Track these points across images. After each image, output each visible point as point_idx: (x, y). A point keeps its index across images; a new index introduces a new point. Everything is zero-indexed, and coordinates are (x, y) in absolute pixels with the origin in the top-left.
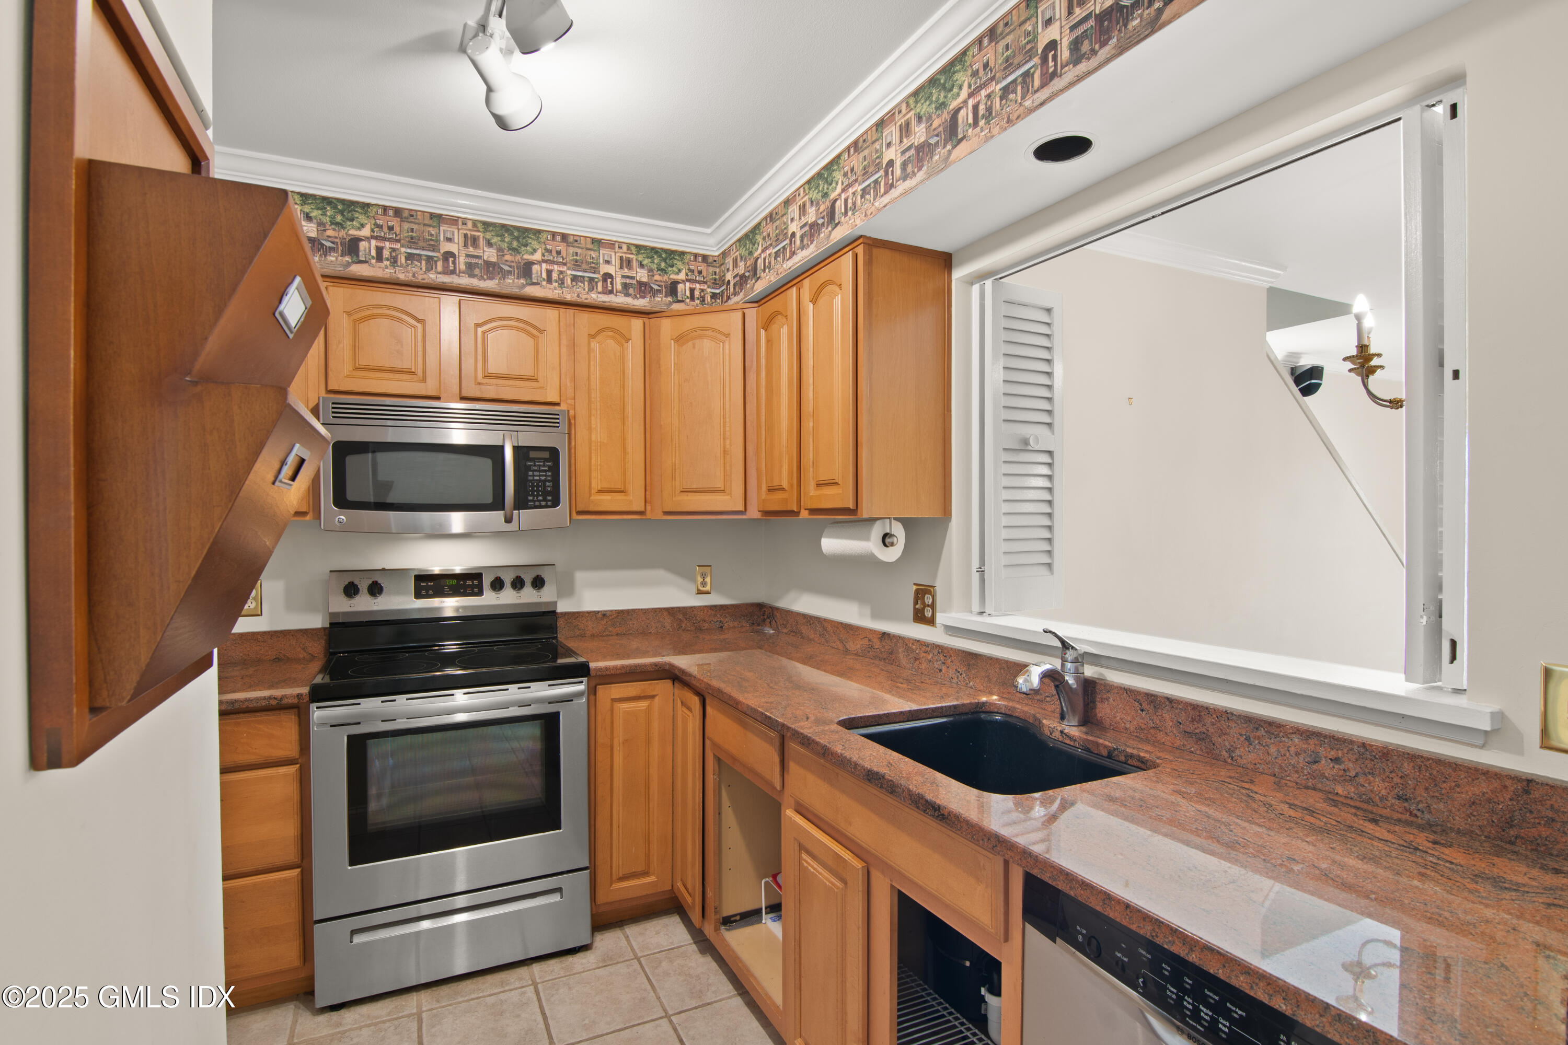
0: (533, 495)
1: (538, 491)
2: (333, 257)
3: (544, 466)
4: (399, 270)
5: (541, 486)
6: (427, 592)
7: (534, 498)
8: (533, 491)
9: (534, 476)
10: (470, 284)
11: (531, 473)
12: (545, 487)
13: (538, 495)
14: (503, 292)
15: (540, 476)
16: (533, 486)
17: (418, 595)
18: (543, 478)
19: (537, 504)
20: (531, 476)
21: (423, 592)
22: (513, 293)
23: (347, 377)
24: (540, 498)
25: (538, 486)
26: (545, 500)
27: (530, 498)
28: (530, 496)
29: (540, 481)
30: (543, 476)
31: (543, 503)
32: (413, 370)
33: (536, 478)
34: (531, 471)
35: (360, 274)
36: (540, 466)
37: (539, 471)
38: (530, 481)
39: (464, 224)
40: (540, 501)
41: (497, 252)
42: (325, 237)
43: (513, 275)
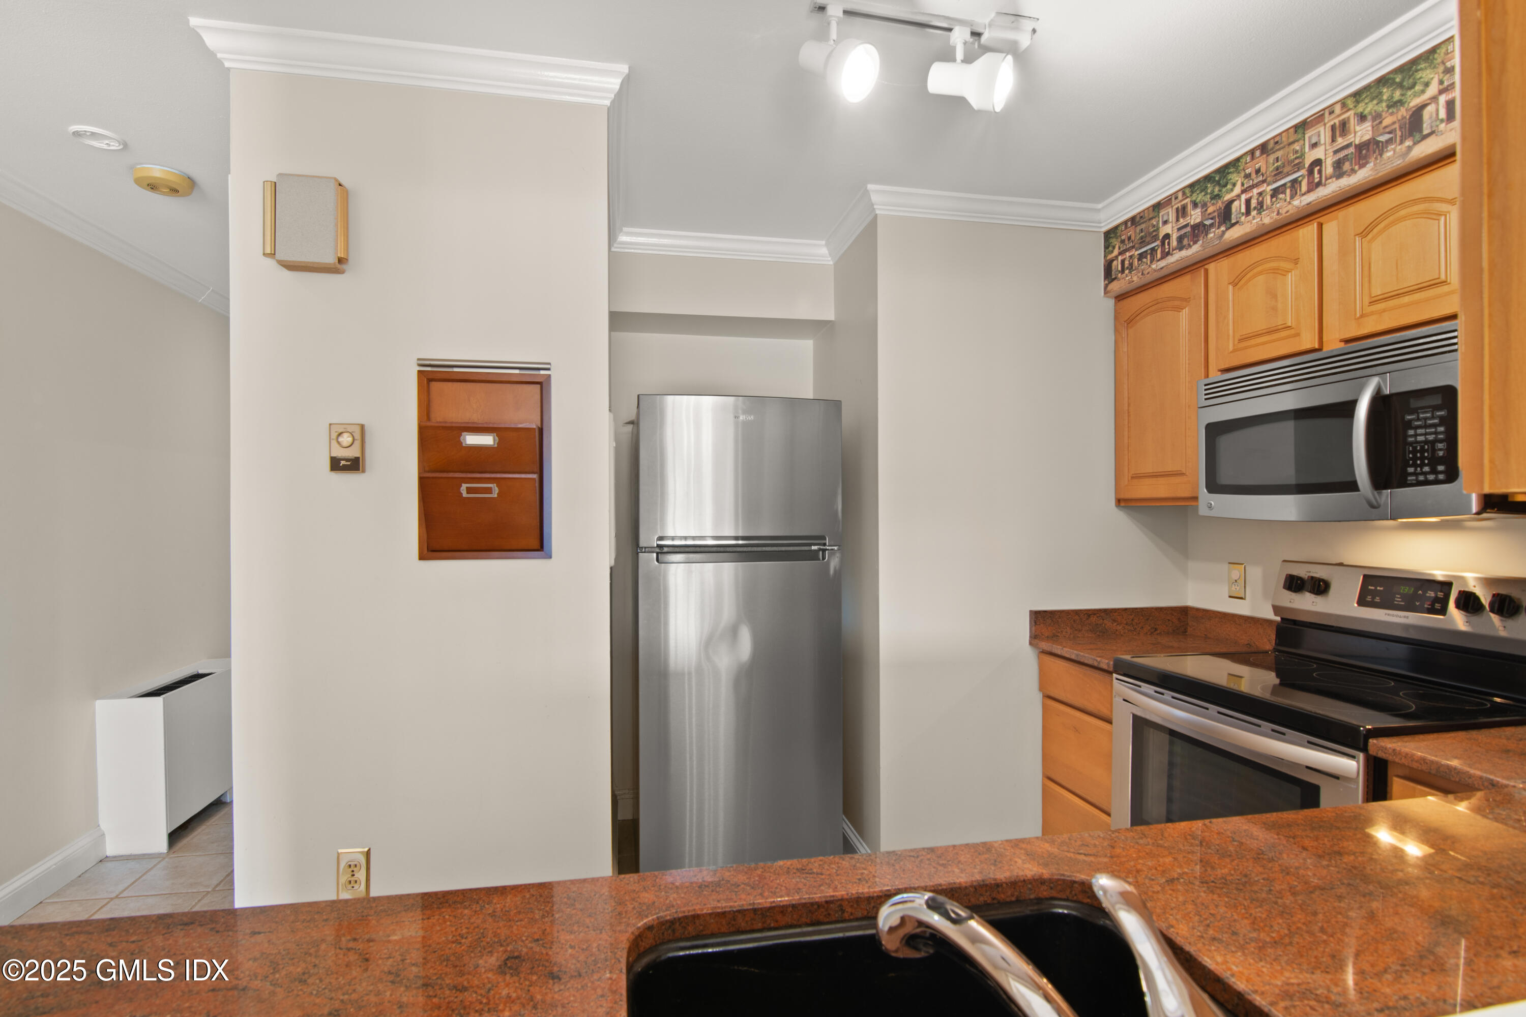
0: (1415, 465)
1: (1422, 458)
2: (1212, 233)
3: (1433, 418)
4: (1264, 214)
5: (1427, 451)
6: (1373, 598)
7: (1416, 470)
8: (1415, 459)
9: (1416, 435)
10: (1338, 189)
11: (1411, 432)
12: (1434, 450)
13: (1422, 465)
14: (1380, 174)
15: (1426, 434)
16: (1414, 451)
17: (1362, 602)
18: (1431, 438)
19: (1421, 478)
20: (1411, 436)
21: (1369, 598)
22: (1394, 168)
24: (1426, 469)
25: (1423, 451)
26: (1434, 471)
27: (1411, 470)
28: (1411, 466)
29: (1426, 442)
30: (1431, 434)
31: (1431, 477)
32: (1290, 325)
33: (1420, 438)
34: (1411, 428)
35: (1231, 239)
36: (1426, 419)
37: (1426, 426)
38: (1411, 444)
39: (1331, 113)
40: (1425, 474)
41: (1373, 122)
42: (1207, 217)
43: (1396, 142)
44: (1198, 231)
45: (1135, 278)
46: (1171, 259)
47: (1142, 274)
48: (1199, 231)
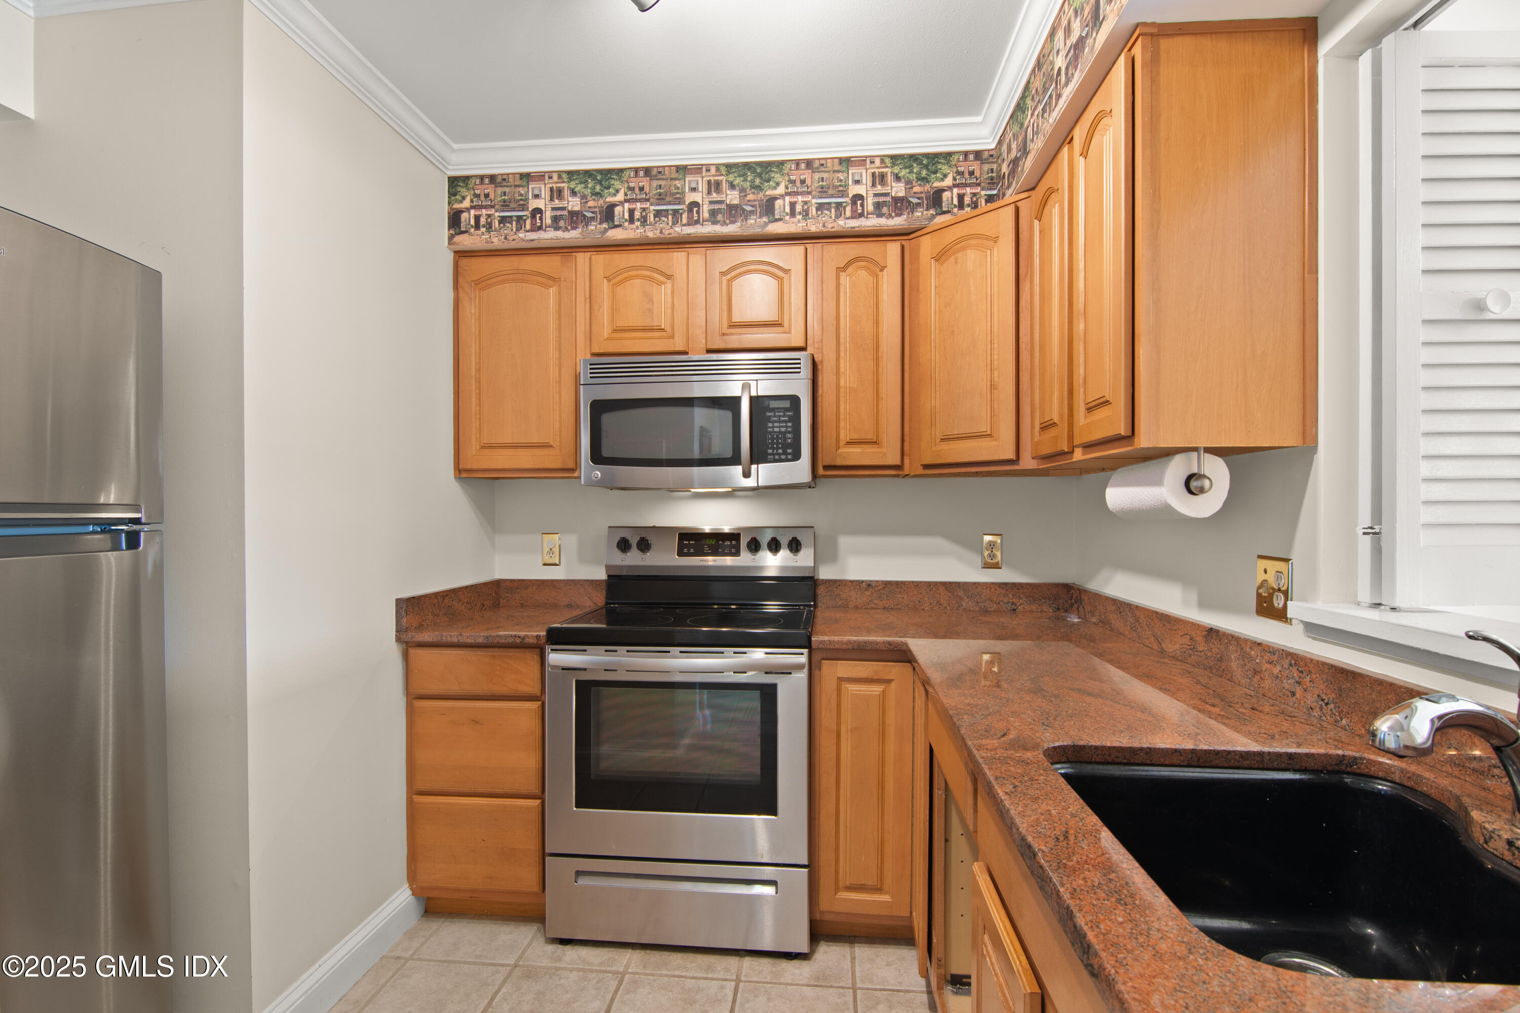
0: (773, 448)
1: (778, 444)
2: (593, 226)
3: (784, 416)
4: (648, 228)
5: (781, 438)
6: (689, 550)
7: (773, 451)
8: (773, 443)
9: (773, 427)
10: (713, 232)
11: (770, 425)
12: (785, 439)
13: (778, 448)
14: (745, 234)
15: (780, 427)
16: (772, 439)
17: (681, 554)
18: (783, 430)
19: (777, 457)
20: (770, 427)
21: (685, 550)
22: (755, 233)
23: (607, 339)
24: (780, 451)
25: (778, 438)
26: (785, 453)
27: (770, 451)
28: (770, 449)
29: (780, 432)
30: (783, 427)
31: (783, 457)
32: (663, 327)
33: (776, 430)
34: (771, 422)
35: (615, 238)
36: (780, 416)
37: (780, 422)
38: (770, 433)
39: (708, 170)
40: (779, 454)
41: (740, 193)
42: (587, 209)
43: (756, 214)
44: (575, 219)
45: (495, 240)
46: (541, 235)
47: (506, 238)
48: (577, 219)
